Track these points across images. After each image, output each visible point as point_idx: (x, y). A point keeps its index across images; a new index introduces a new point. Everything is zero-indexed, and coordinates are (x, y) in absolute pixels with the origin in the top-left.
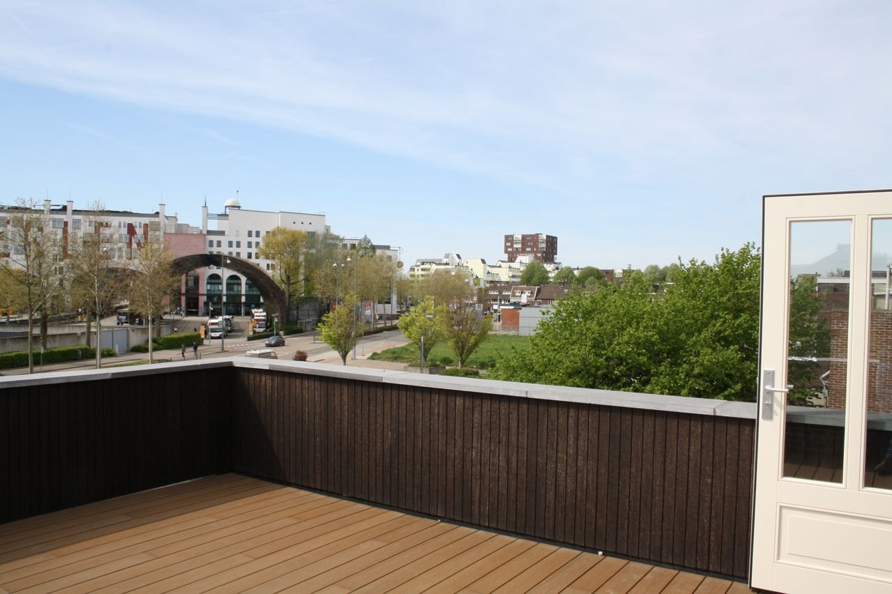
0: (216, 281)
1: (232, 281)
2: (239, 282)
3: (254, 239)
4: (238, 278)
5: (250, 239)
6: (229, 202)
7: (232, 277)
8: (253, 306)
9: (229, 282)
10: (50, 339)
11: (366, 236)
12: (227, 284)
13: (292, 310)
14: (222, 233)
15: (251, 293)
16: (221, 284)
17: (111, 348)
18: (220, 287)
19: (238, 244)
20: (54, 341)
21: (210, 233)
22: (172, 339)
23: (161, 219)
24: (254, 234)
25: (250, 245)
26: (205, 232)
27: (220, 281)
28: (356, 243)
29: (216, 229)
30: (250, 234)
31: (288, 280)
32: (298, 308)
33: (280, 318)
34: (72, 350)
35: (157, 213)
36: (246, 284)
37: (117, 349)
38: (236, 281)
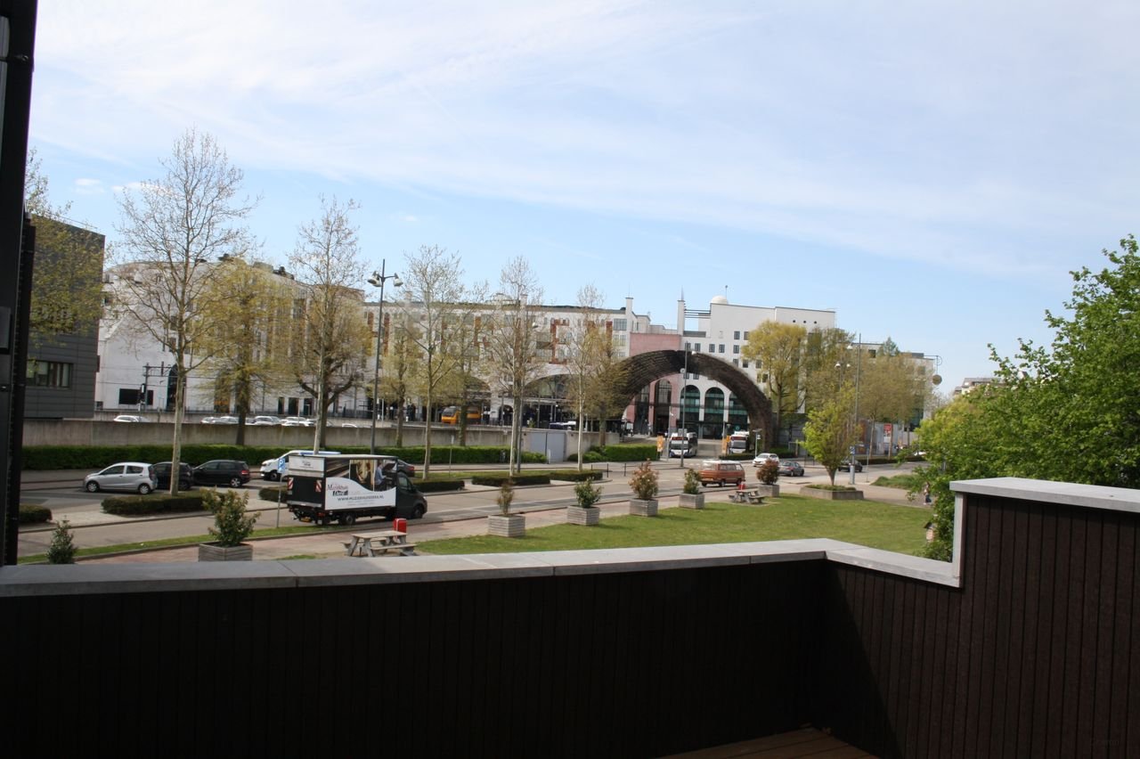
0: (693, 395)
1: (712, 395)
2: (721, 396)
3: (742, 342)
4: (721, 392)
5: (737, 342)
6: (715, 300)
7: (713, 390)
8: (738, 427)
9: (708, 396)
10: (472, 435)
11: (889, 339)
12: (706, 399)
13: (785, 429)
14: (702, 334)
15: (736, 412)
16: (699, 398)
17: (543, 453)
18: (697, 401)
19: (722, 348)
20: (476, 439)
21: (686, 334)
22: (620, 450)
23: (627, 316)
24: (742, 335)
25: (736, 349)
26: (681, 333)
27: (697, 395)
28: (876, 348)
29: (697, 330)
30: (737, 335)
31: (780, 393)
32: (791, 428)
33: (764, 436)
34: (495, 450)
35: (624, 309)
36: (730, 399)
37: (549, 456)
38: (717, 396)
